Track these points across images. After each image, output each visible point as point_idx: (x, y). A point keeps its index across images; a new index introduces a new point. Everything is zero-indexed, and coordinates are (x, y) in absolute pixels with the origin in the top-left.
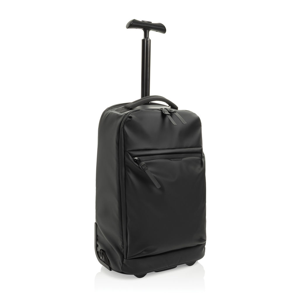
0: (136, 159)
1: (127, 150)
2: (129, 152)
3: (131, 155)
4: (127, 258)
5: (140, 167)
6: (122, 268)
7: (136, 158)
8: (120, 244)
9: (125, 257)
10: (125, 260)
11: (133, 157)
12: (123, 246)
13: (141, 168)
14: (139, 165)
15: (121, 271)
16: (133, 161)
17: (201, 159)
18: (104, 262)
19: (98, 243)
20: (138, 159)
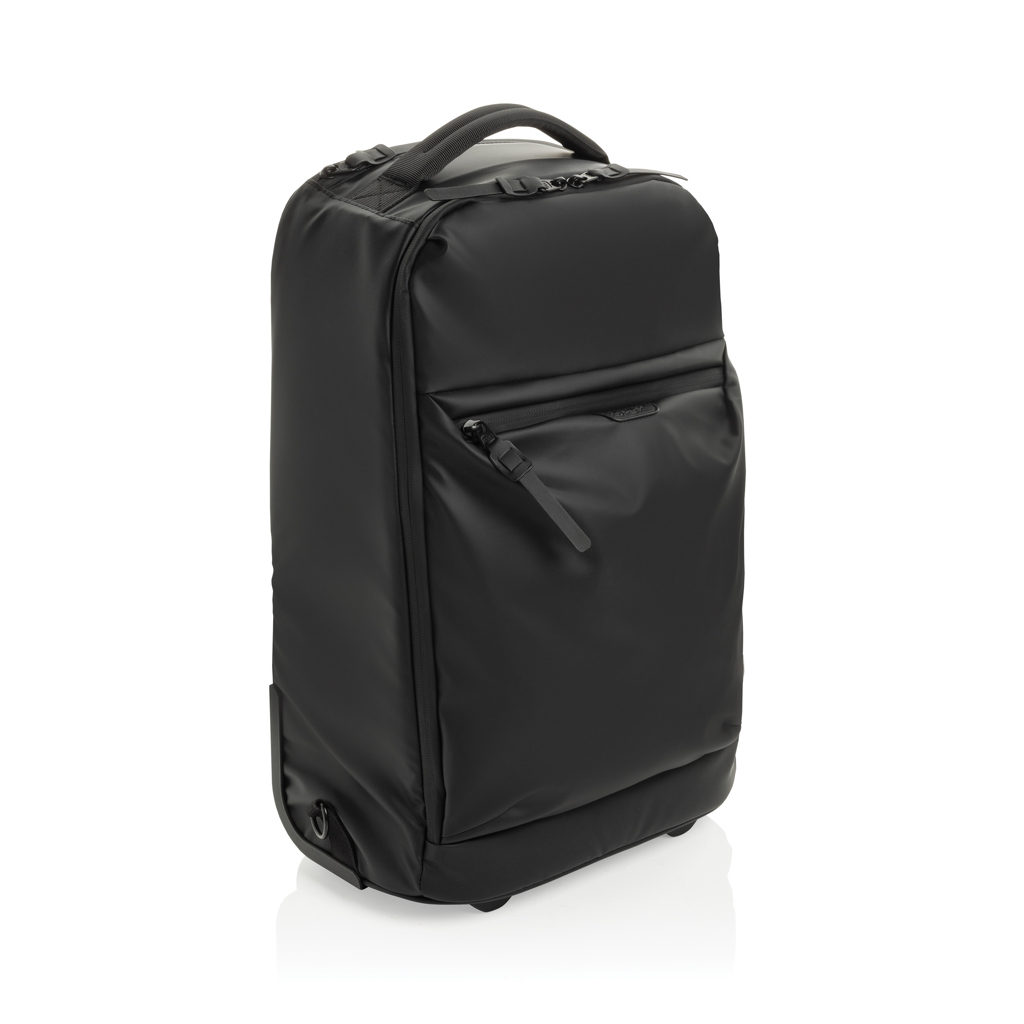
0: (470, 428)
1: (431, 389)
2: (438, 397)
3: (448, 409)
4: (443, 842)
5: (496, 462)
6: (420, 880)
7: (470, 423)
8: (406, 778)
9: (433, 834)
10: (431, 848)
11: (459, 416)
12: (420, 789)
13: (502, 468)
14: (487, 453)
15: (418, 893)
16: (459, 437)
17: (725, 391)
18: (329, 854)
19: (288, 772)
20: (480, 428)
